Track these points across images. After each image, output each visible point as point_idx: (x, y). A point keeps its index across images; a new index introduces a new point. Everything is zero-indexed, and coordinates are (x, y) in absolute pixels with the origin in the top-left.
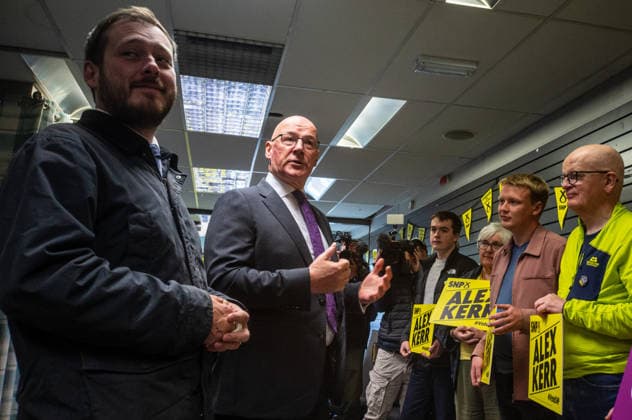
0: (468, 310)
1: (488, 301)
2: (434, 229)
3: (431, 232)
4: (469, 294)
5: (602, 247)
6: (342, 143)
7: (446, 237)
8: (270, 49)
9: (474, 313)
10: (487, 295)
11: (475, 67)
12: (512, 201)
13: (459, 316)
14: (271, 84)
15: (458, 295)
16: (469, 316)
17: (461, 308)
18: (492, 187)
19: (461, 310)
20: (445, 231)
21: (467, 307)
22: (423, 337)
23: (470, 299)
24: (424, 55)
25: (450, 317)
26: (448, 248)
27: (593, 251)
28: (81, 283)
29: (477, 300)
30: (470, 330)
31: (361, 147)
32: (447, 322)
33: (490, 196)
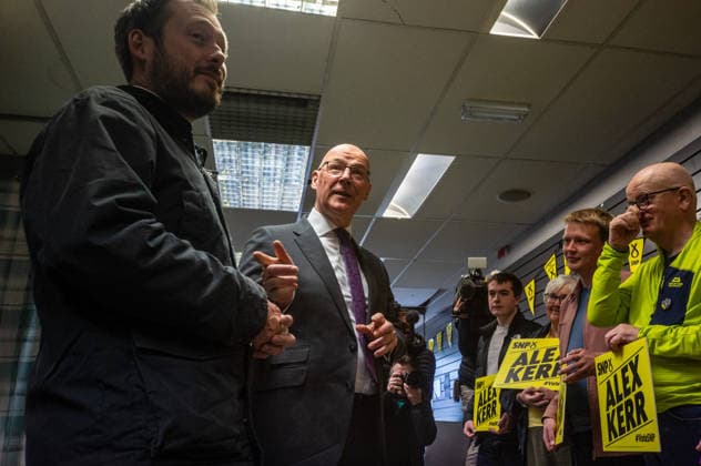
0: (536, 370)
1: (558, 359)
2: (493, 293)
3: (490, 297)
4: (536, 353)
5: (685, 266)
6: (388, 213)
7: (506, 300)
8: (306, 100)
9: (543, 373)
10: (557, 353)
11: (526, 109)
12: (579, 240)
13: (526, 378)
14: (309, 144)
15: (524, 356)
16: (538, 377)
17: (529, 368)
18: (556, 252)
19: (528, 371)
20: (506, 294)
21: (535, 367)
22: (490, 412)
23: (537, 359)
24: (471, 100)
25: (516, 379)
26: (510, 314)
27: (676, 272)
28: (151, 244)
29: (545, 359)
30: (539, 391)
31: (408, 217)
32: (512, 385)
33: (554, 262)
